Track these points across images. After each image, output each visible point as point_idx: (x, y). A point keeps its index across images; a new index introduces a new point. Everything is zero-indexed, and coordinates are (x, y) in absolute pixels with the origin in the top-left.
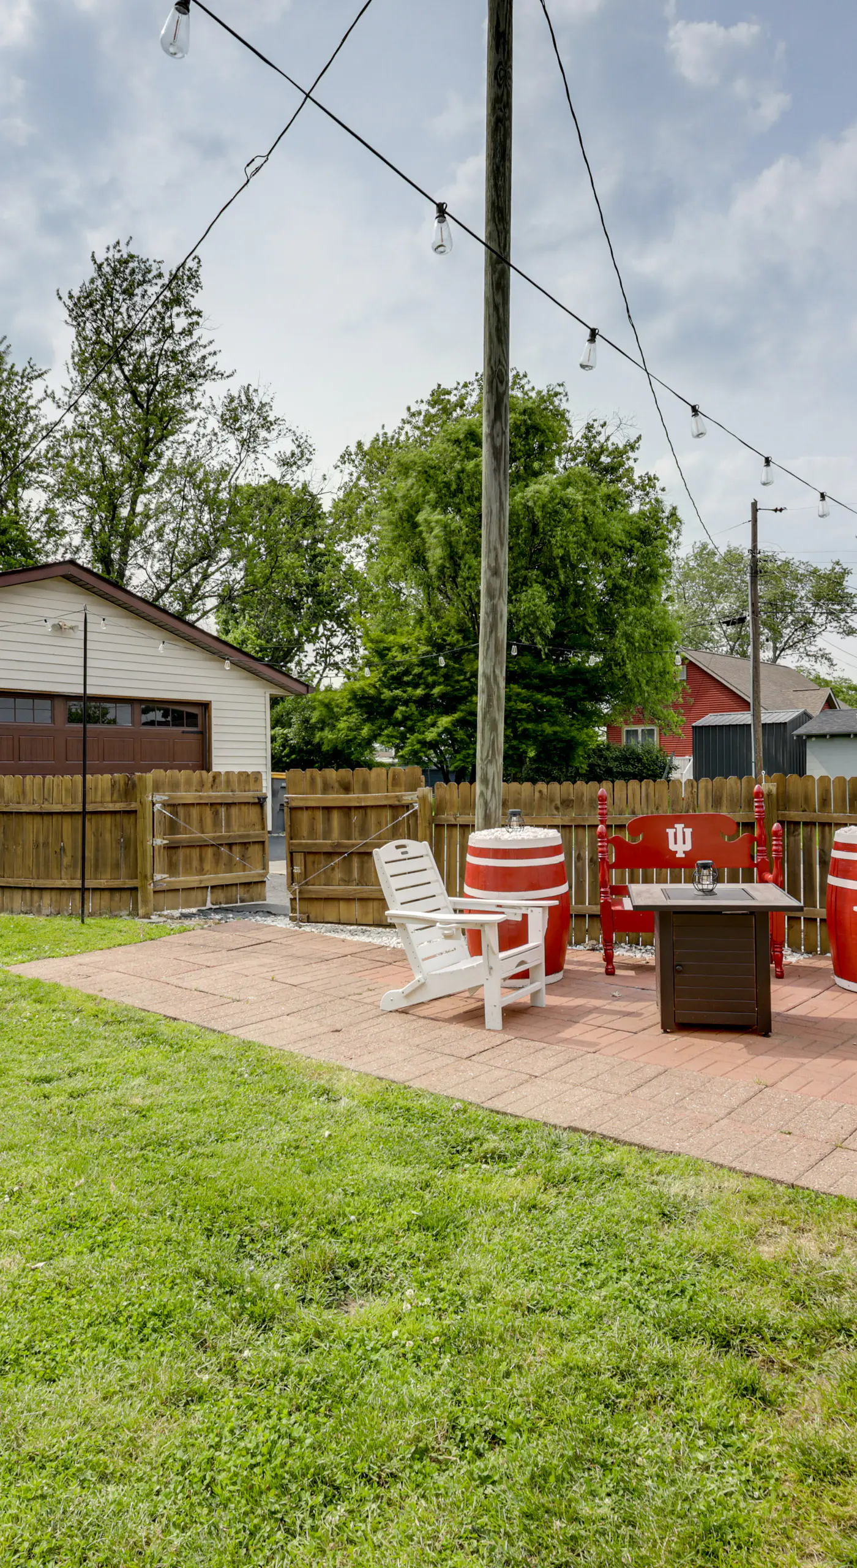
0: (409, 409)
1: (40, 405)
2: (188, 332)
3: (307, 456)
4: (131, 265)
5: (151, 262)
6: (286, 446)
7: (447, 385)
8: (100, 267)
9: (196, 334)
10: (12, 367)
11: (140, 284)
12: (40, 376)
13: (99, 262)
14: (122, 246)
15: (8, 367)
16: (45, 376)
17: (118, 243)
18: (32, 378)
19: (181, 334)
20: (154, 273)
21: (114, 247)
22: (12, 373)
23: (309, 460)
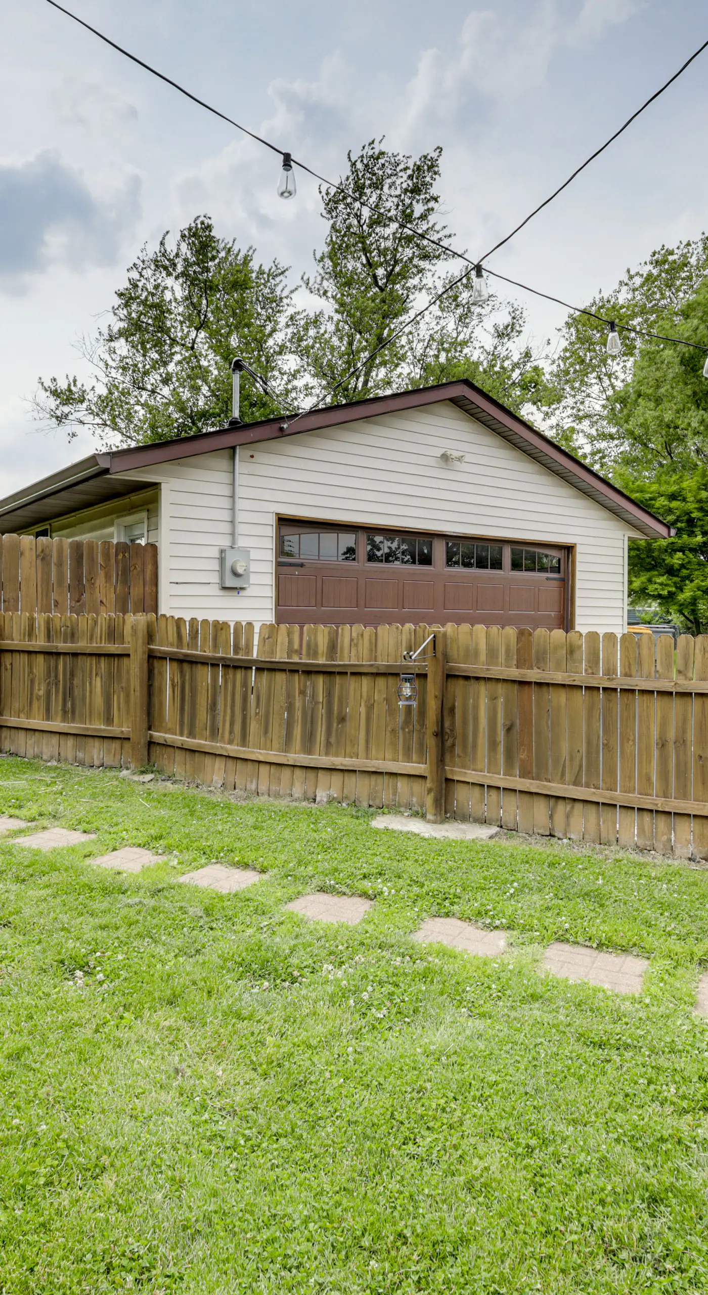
0: (628, 271)
1: (293, 296)
2: (423, 217)
3: (518, 328)
4: (381, 161)
5: (400, 157)
6: (503, 318)
7: (670, 246)
8: (354, 164)
9: (432, 218)
10: (260, 267)
11: (389, 176)
12: (283, 273)
13: (353, 160)
14: (376, 145)
15: (256, 268)
16: (286, 273)
17: (373, 142)
18: (276, 275)
19: (419, 218)
20: (401, 167)
21: (370, 144)
22: (261, 272)
23: (520, 332)
